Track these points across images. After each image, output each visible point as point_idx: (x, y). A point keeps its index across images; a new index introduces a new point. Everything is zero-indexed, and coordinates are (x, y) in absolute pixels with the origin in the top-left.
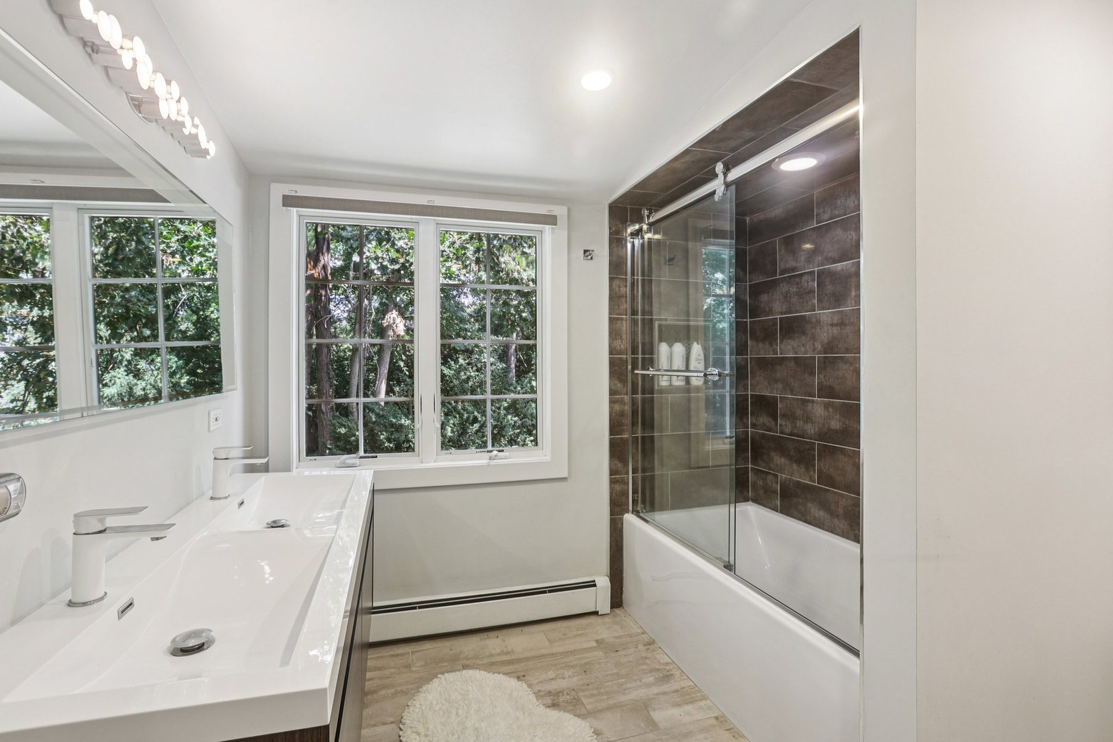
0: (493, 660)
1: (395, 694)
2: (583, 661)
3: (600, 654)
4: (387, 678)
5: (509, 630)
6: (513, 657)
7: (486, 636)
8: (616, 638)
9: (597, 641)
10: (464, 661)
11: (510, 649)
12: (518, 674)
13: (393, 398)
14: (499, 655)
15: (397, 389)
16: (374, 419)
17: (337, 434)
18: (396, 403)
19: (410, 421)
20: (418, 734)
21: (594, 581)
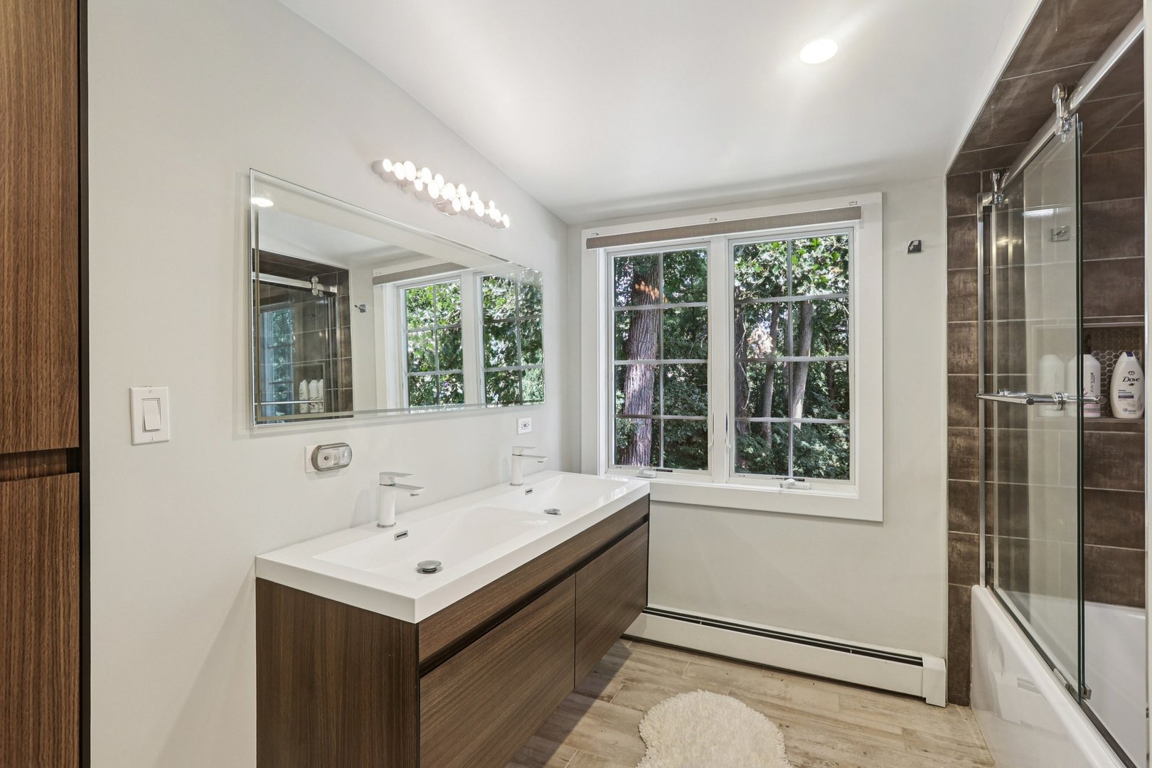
0: (764, 699)
1: (658, 690)
2: (869, 742)
3: (901, 744)
4: (657, 675)
5: (800, 678)
6: (788, 705)
7: (770, 675)
8: (936, 737)
9: (904, 730)
10: (733, 689)
11: (788, 696)
12: (782, 722)
13: (811, 420)
14: (773, 696)
15: (816, 411)
16: (779, 441)
17: (745, 453)
18: (814, 426)
19: (825, 446)
20: (654, 728)
21: (921, 659)
